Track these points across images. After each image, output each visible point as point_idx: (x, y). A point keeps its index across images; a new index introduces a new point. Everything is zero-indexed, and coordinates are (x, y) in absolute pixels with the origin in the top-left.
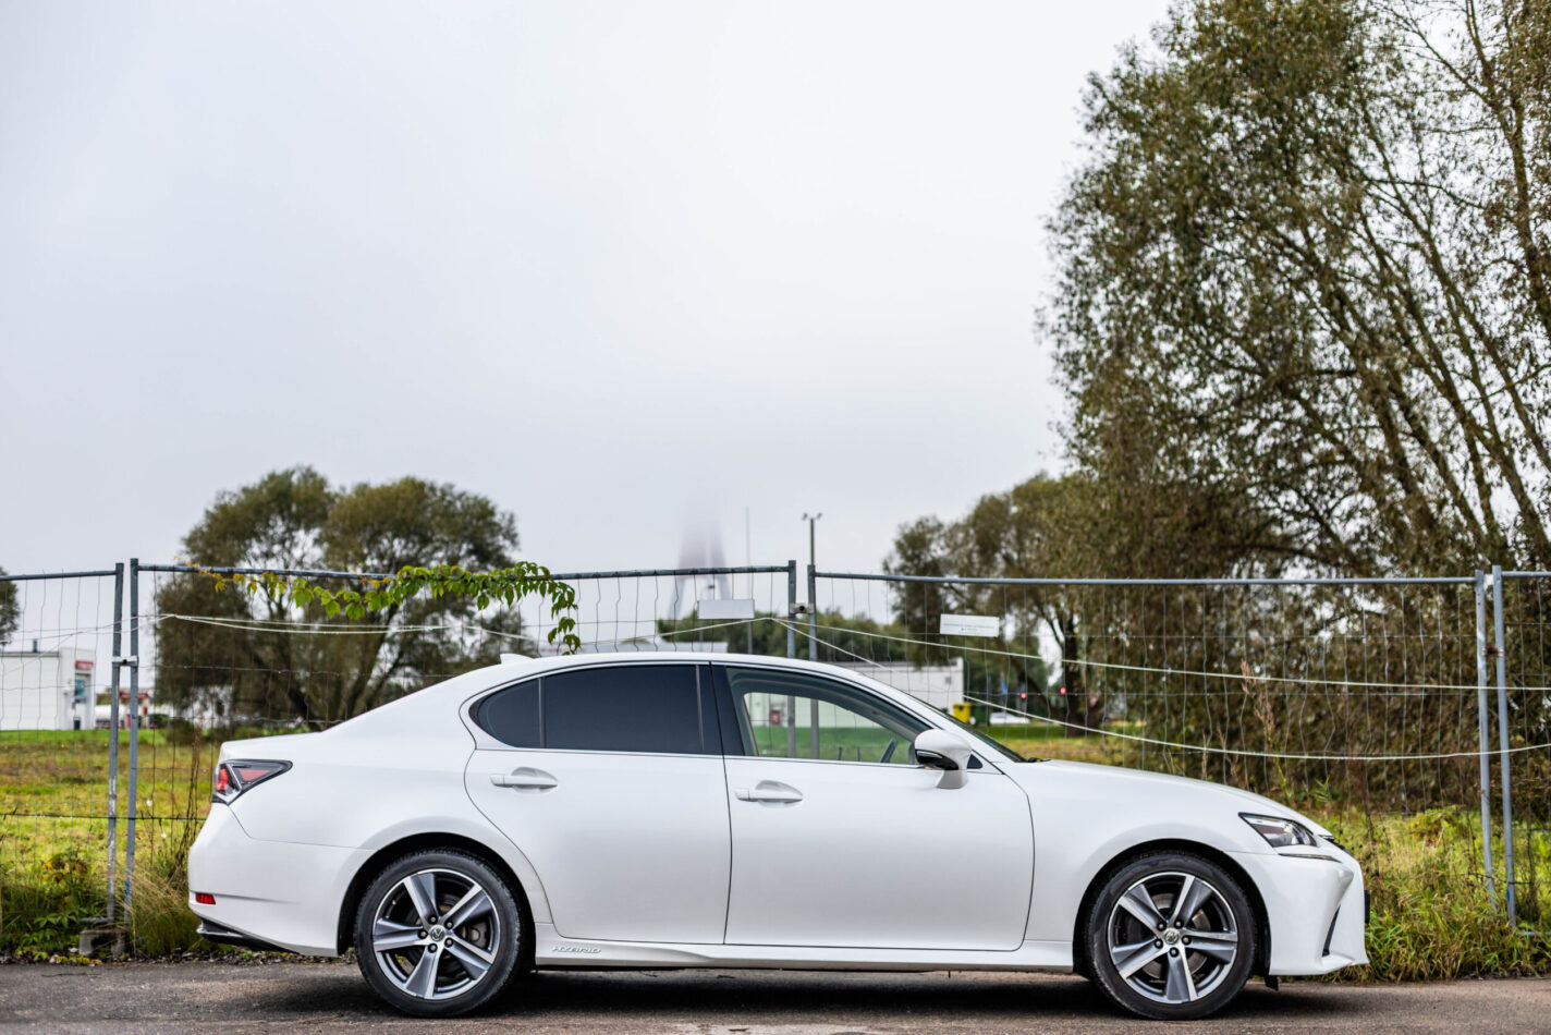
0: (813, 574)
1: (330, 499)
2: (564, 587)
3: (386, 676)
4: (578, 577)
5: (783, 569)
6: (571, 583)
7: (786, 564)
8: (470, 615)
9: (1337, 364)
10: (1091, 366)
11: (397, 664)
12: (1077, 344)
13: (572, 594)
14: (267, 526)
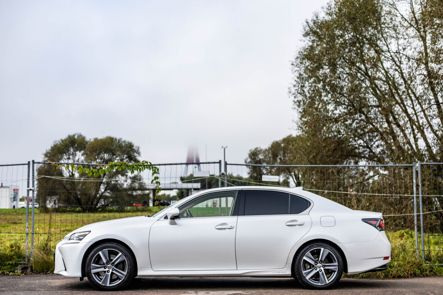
0: (226, 164)
1: (87, 142)
2: (155, 168)
3: (102, 193)
4: (160, 165)
5: (218, 163)
6: (157, 167)
7: (218, 161)
8: (127, 176)
9: (374, 104)
10: (304, 104)
11: (106, 190)
12: (300, 98)
13: (158, 170)
14: (68, 150)
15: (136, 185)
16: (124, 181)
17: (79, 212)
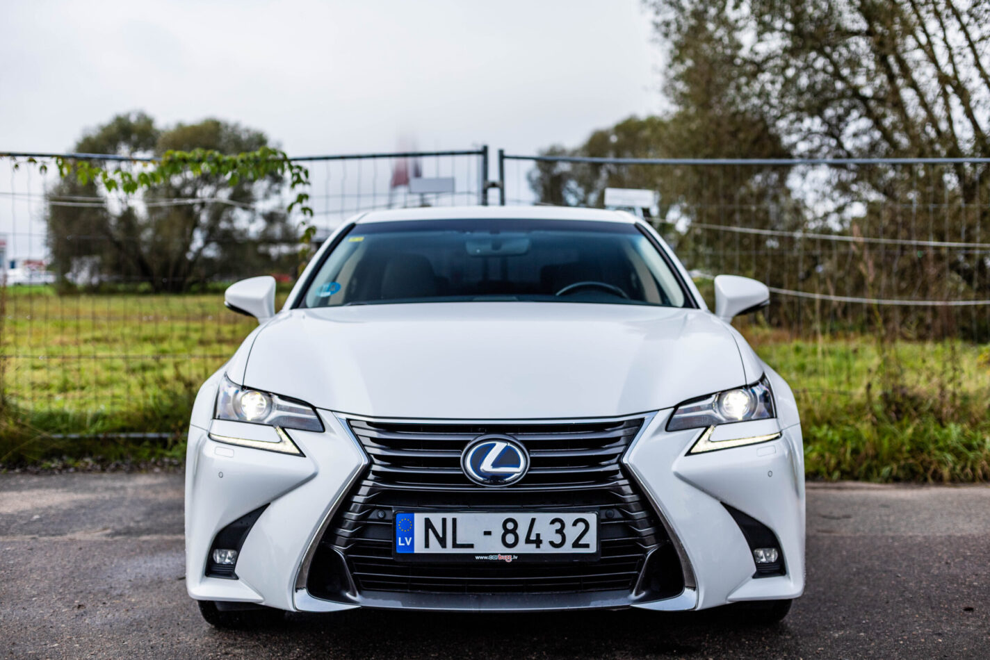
0: (502, 156)
1: (158, 133)
2: (300, 168)
3: (200, 250)
4: (311, 159)
5: (478, 153)
6: (305, 164)
7: (480, 148)
8: (253, 210)
9: (855, 27)
10: (679, 29)
11: (207, 242)
12: (671, 15)
13: (306, 173)
14: (115, 150)
15: (277, 230)
16: (247, 223)
17: (146, 293)
